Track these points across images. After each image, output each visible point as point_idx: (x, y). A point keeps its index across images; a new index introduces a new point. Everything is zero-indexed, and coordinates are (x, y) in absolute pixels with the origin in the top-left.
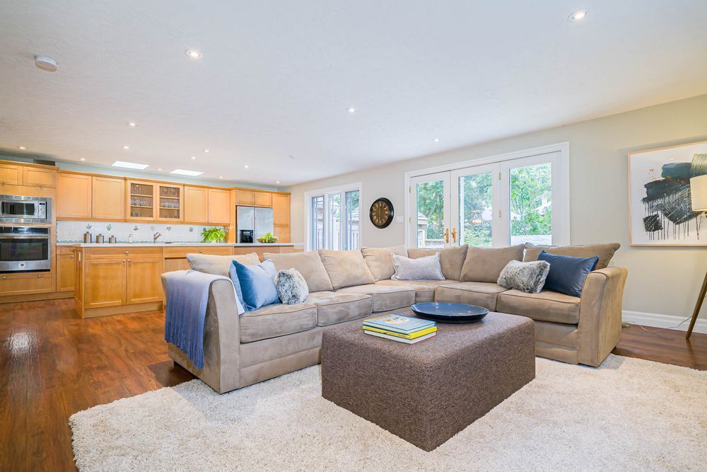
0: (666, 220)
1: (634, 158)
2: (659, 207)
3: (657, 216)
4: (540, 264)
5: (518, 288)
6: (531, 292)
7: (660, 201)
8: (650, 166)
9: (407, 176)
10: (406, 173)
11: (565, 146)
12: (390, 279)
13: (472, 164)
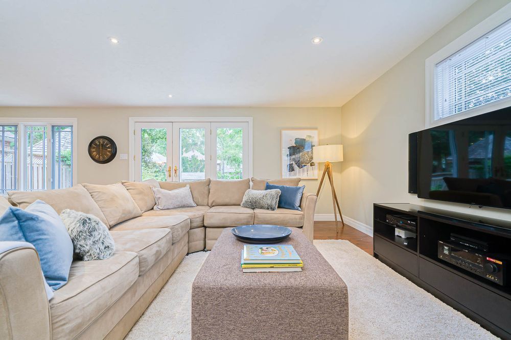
0: (296, 166)
1: (284, 132)
2: (294, 160)
3: (292, 164)
4: (276, 191)
5: (262, 208)
6: (273, 210)
7: (294, 157)
8: (290, 137)
9: (132, 120)
10: (130, 118)
11: (250, 119)
12: (152, 209)
13: (191, 120)
